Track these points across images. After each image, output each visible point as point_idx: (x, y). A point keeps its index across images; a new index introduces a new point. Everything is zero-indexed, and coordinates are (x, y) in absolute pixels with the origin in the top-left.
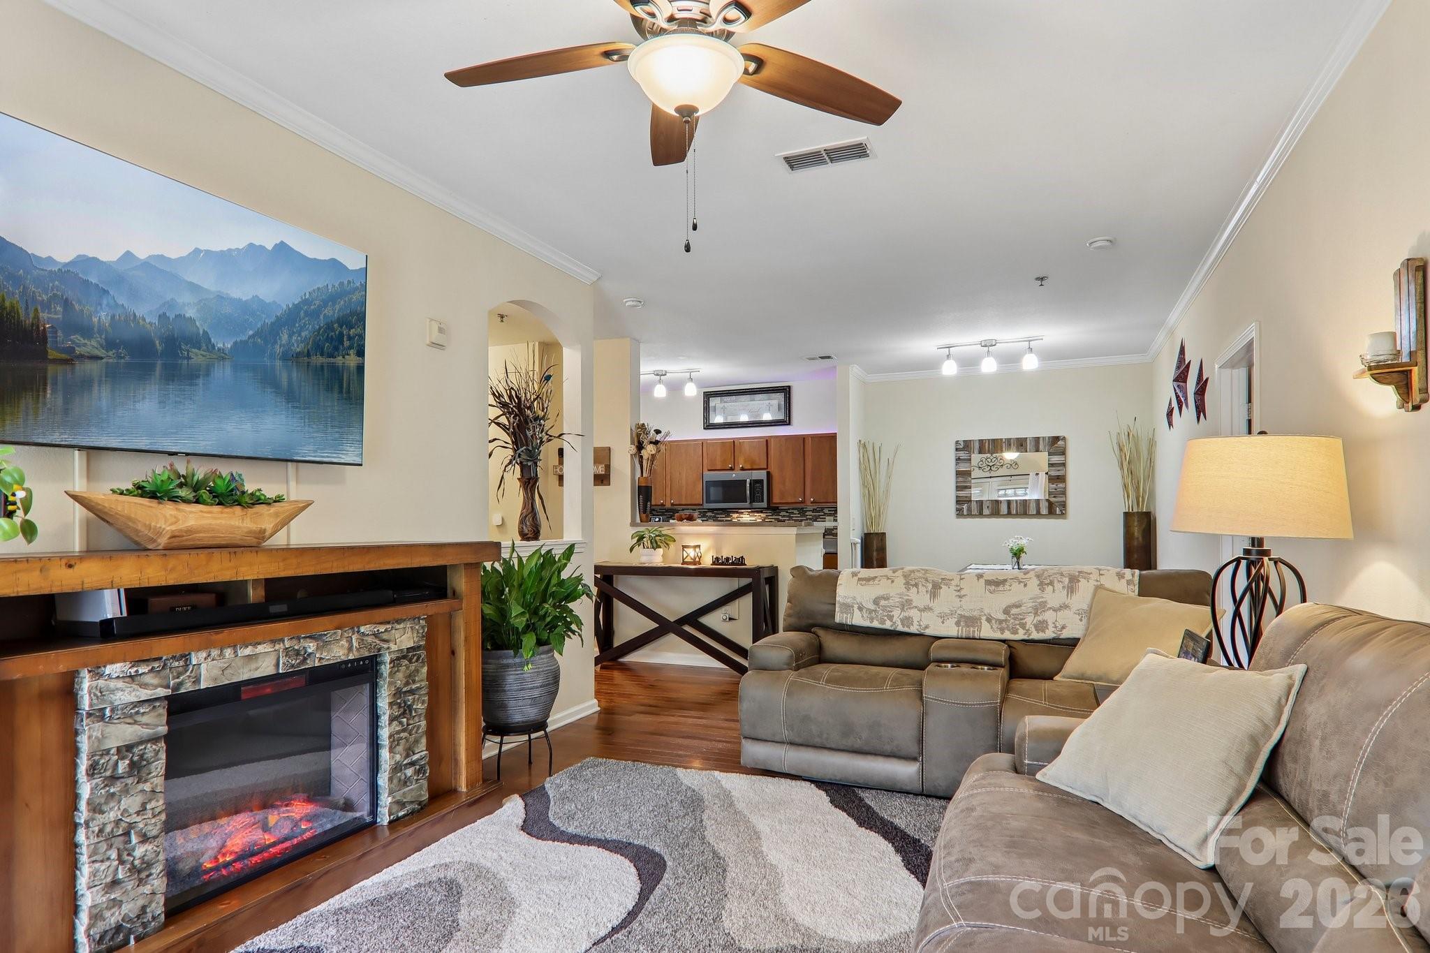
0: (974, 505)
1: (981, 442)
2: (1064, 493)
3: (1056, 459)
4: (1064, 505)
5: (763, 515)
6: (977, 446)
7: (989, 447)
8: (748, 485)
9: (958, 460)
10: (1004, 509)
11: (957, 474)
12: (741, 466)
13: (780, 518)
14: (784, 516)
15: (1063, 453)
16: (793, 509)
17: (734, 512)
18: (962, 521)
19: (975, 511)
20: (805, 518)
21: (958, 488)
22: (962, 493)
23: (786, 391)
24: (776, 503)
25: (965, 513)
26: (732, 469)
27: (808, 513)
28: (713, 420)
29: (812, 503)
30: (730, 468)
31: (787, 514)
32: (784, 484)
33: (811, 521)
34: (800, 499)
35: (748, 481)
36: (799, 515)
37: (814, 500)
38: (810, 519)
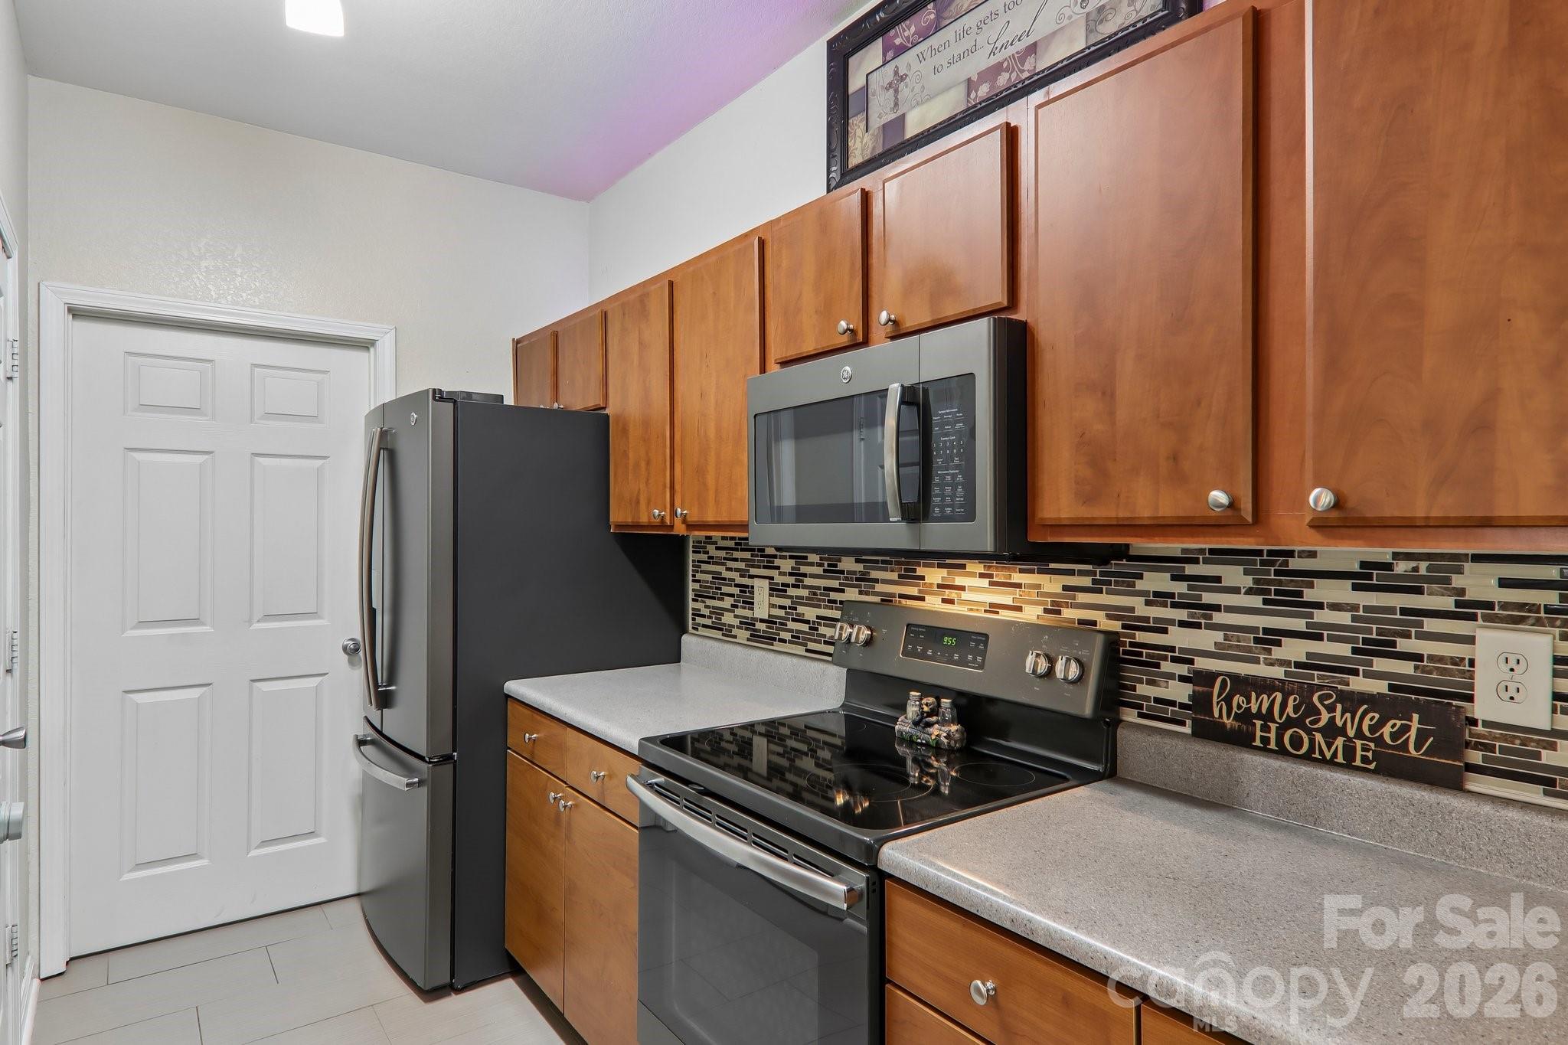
5: (1053, 585)
12: (884, 316)
13: (1141, 609)
14: (1160, 598)
16: (1219, 555)
20: (1300, 625)
24: (1058, 527)
26: (860, 340)
27: (1321, 591)
28: (858, 152)
29: (1322, 525)
30: (844, 340)
31: (1181, 588)
32: (1106, 392)
33: (1344, 650)
34: (1219, 496)
35: (895, 390)
36: (1256, 601)
37: (1338, 504)
38: (1338, 633)
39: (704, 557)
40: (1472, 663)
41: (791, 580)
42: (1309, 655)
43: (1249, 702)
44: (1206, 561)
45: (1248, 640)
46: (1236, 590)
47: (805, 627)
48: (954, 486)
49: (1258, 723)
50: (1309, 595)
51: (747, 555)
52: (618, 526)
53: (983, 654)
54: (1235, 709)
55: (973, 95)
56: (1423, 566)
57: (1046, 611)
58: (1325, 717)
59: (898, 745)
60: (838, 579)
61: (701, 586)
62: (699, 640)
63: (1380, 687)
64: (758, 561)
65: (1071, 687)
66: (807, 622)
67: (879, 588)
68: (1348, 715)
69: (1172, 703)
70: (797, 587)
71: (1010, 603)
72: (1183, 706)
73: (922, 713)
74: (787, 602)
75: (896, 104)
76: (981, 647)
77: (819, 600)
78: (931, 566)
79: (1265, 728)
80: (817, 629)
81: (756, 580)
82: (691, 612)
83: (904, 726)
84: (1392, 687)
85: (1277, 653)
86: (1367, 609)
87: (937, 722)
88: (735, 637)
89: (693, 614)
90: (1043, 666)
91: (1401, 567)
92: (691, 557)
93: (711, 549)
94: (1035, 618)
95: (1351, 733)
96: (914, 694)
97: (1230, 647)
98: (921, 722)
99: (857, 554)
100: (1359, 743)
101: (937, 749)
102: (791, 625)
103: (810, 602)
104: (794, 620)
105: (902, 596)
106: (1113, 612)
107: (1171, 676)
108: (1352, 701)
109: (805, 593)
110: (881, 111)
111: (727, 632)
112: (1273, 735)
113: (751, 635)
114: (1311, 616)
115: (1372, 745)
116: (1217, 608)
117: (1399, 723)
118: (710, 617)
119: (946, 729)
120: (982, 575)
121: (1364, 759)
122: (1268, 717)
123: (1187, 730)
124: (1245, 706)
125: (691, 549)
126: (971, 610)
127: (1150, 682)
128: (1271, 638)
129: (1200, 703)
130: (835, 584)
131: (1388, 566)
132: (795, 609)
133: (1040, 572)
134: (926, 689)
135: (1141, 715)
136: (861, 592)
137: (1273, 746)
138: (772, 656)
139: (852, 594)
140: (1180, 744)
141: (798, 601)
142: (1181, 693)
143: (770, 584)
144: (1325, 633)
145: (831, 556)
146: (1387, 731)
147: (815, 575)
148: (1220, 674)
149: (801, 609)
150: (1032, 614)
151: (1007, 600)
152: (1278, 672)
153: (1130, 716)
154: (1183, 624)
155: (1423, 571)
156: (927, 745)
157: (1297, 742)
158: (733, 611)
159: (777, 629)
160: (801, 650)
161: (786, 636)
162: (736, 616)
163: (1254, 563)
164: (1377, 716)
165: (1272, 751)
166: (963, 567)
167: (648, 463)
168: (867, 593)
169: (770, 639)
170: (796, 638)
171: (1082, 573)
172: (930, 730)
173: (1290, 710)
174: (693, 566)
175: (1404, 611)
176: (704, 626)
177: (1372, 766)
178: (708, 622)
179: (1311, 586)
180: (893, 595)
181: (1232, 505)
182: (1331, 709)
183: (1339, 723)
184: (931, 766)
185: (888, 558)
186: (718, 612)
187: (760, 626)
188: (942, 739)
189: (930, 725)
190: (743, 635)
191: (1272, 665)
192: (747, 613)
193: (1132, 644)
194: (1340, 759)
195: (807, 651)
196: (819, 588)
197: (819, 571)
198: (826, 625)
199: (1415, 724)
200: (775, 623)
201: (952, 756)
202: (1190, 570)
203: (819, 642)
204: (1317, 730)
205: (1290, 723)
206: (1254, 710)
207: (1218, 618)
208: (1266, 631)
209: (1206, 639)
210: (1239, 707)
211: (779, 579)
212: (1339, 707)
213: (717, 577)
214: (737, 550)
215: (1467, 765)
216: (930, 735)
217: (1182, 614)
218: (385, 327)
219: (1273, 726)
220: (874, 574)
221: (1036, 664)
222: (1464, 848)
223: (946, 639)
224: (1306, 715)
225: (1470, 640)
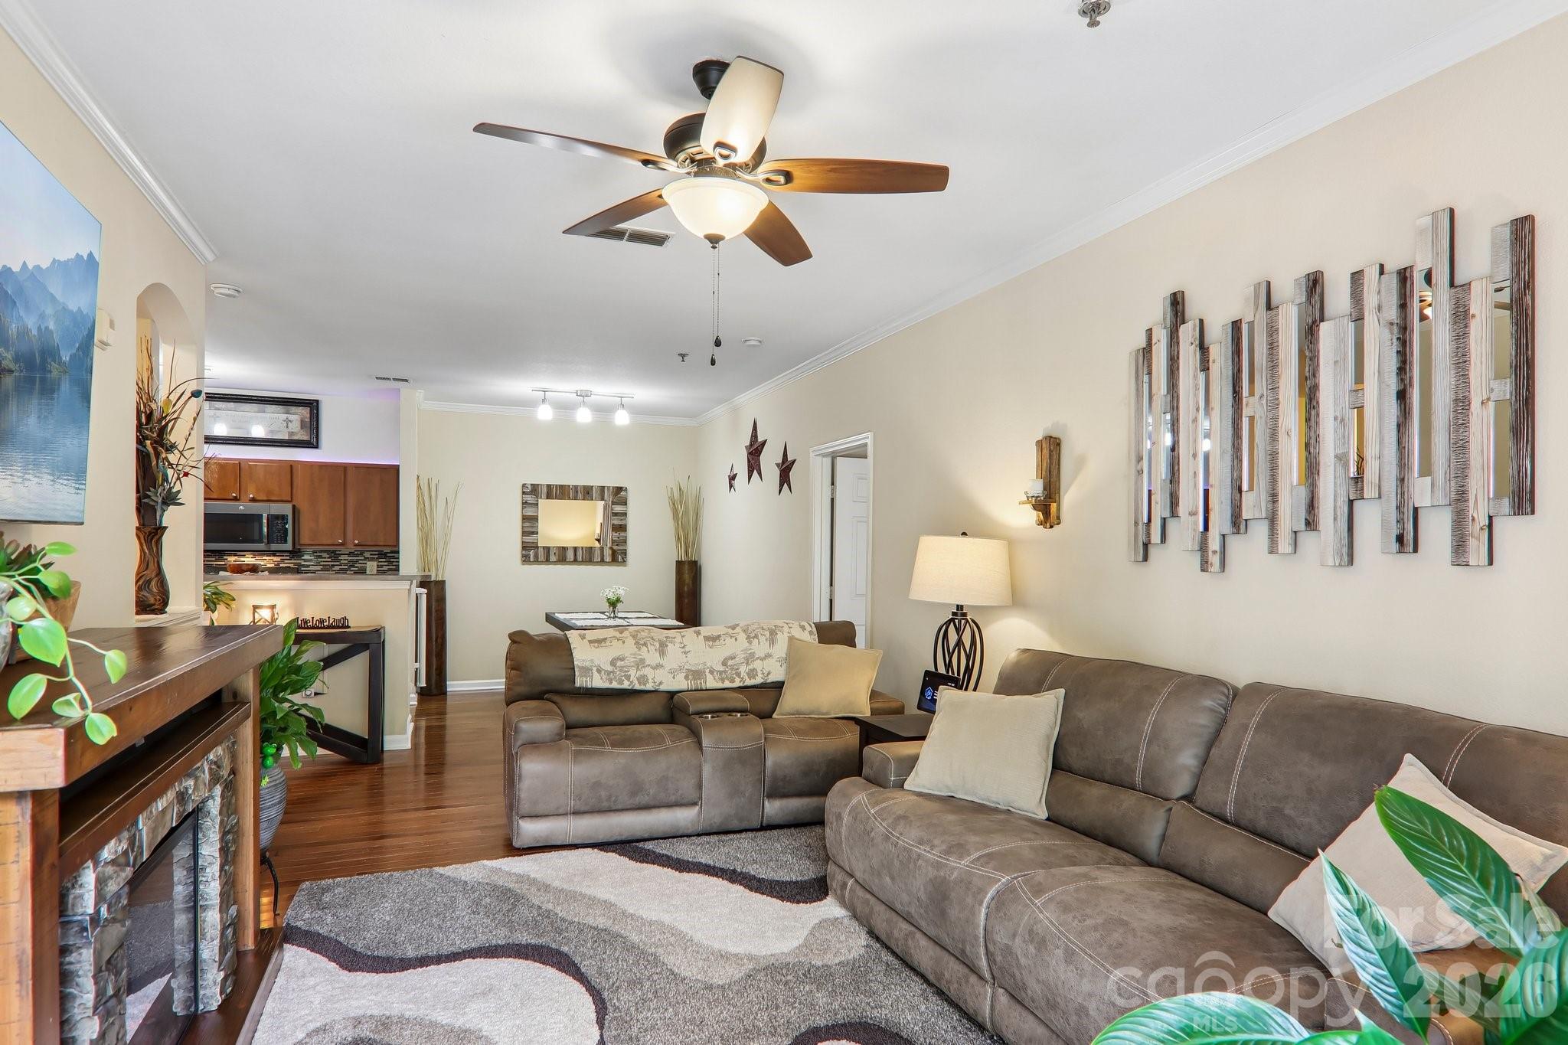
0: (541, 552)
1: (549, 486)
2: (625, 542)
3: (618, 509)
4: (624, 553)
5: (277, 559)
6: (545, 490)
7: (556, 493)
8: (265, 521)
9: (525, 504)
10: (570, 555)
11: (523, 519)
12: (251, 496)
13: (303, 563)
14: (307, 560)
15: (625, 504)
16: (321, 551)
17: (230, 555)
18: (527, 567)
19: (541, 558)
20: (338, 563)
21: (524, 533)
22: (529, 539)
23: (313, 405)
24: (302, 545)
25: (532, 559)
26: (236, 499)
29: (356, 545)
30: (232, 498)
32: (315, 521)
33: (346, 567)
34: (340, 541)
35: (265, 516)
36: (330, 560)
37: (358, 543)
38: (345, 564)
48: (281, 537)
85: (334, 569)
106: (295, 564)
120: (251, 558)
133: (273, 556)
171: (286, 556)
181: (342, 542)
225: (365, 563)
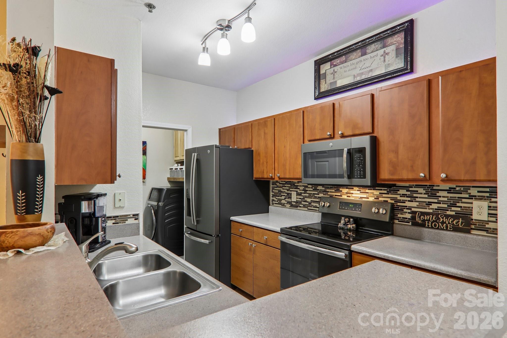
5: (377, 193)
8: (345, 156)
12: (340, 132)
13: (399, 197)
14: (404, 195)
16: (417, 186)
20: (436, 201)
23: (407, 28)
24: (385, 180)
26: (332, 137)
27: (440, 194)
28: (323, 88)
29: (443, 180)
30: (328, 137)
31: (409, 193)
32: (396, 152)
33: (446, 206)
34: (422, 175)
35: (346, 150)
36: (426, 196)
37: (447, 177)
38: (444, 203)
39: (276, 186)
40: (472, 208)
41: (303, 192)
42: (438, 207)
43: (424, 217)
44: (414, 187)
45: (424, 204)
46: (421, 194)
47: (307, 203)
48: (360, 171)
49: (427, 222)
50: (438, 194)
51: (289, 185)
52: (255, 178)
53: (361, 208)
54: (421, 219)
55: (355, 79)
56: (462, 188)
57: (375, 198)
58: (441, 220)
59: (339, 229)
60: (317, 191)
61: (274, 193)
62: (275, 207)
63: (453, 213)
64: (293, 187)
65: (383, 215)
66: (308, 202)
67: (329, 193)
68: (447, 219)
69: (407, 218)
70: (305, 193)
71: (366, 197)
72: (409, 219)
73: (346, 222)
74: (302, 197)
75: (334, 78)
76: (360, 207)
77: (312, 197)
78: (344, 188)
79: (428, 223)
80: (311, 204)
81: (292, 192)
82: (271, 200)
83: (341, 225)
84: (456, 213)
85: (431, 207)
86: (450, 197)
87: (350, 224)
88: (286, 206)
89: (272, 201)
90: (377, 211)
91: (458, 189)
92: (271, 186)
93: (278, 184)
94: (372, 200)
95: (447, 223)
96: (343, 218)
97: (420, 206)
98: (345, 224)
99: (323, 185)
100: (449, 225)
101: (350, 230)
102: (303, 203)
103: (308, 197)
104: (304, 202)
105: (335, 195)
106: (392, 199)
107: (406, 212)
108: (447, 216)
109: (307, 195)
110: (329, 79)
111: (283, 205)
112: (430, 224)
113: (291, 206)
114: (438, 199)
115: (452, 225)
116: (417, 197)
117: (457, 220)
118: (278, 201)
119: (352, 225)
120: (358, 190)
121: (450, 228)
122: (429, 220)
123: (410, 224)
124: (424, 218)
125: (271, 184)
126: (355, 198)
127: (401, 214)
128: (430, 204)
129: (413, 218)
130: (316, 193)
131: (455, 188)
132: (304, 199)
133: (373, 190)
134: (346, 217)
135: (399, 221)
136: (324, 195)
137: (430, 226)
138: (298, 211)
139: (321, 195)
140: (409, 227)
141: (306, 197)
142: (409, 216)
143: (296, 193)
144: (441, 202)
145: (315, 186)
146: (455, 222)
147: (310, 190)
148: (418, 212)
149: (306, 199)
150: (371, 199)
151: (365, 196)
152: (431, 211)
153: (396, 221)
154: (409, 201)
155: (462, 189)
156: (347, 229)
157: (435, 225)
158: (285, 200)
159: (299, 204)
160: (306, 209)
161: (302, 206)
162: (286, 201)
163: (426, 188)
164: (453, 219)
165: (430, 227)
166: (353, 188)
167: (267, 163)
168: (326, 195)
169: (296, 207)
170: (304, 206)
171: (384, 190)
172: (348, 226)
173: (434, 219)
174: (272, 188)
175: (458, 198)
176: (275, 203)
177: (452, 230)
178: (277, 203)
179: (438, 192)
180: (333, 195)
181: (425, 176)
182: (443, 218)
183: (445, 221)
184: (348, 234)
185: (332, 186)
186: (280, 200)
187: (293, 203)
188: (351, 228)
189: (348, 225)
190: (288, 206)
191: (430, 209)
192: (290, 200)
193: (397, 206)
194: (445, 228)
195: (308, 209)
196: (312, 194)
197: (312, 189)
198: (313, 203)
199: (461, 221)
200: (298, 202)
201: (354, 232)
202: (411, 189)
203: (312, 207)
204: (440, 223)
205: (434, 221)
206: (426, 219)
207: (417, 199)
208: (428, 202)
209: (414, 204)
210: (422, 218)
211: (299, 191)
212: (445, 218)
213: (280, 191)
214: (286, 184)
215: (471, 228)
216: (348, 227)
217: (409, 199)
218: (189, 126)
219: (430, 222)
220: (328, 190)
221: (375, 210)
222: (471, 245)
223: (350, 205)
224: (437, 220)
225: (472, 203)
